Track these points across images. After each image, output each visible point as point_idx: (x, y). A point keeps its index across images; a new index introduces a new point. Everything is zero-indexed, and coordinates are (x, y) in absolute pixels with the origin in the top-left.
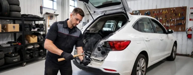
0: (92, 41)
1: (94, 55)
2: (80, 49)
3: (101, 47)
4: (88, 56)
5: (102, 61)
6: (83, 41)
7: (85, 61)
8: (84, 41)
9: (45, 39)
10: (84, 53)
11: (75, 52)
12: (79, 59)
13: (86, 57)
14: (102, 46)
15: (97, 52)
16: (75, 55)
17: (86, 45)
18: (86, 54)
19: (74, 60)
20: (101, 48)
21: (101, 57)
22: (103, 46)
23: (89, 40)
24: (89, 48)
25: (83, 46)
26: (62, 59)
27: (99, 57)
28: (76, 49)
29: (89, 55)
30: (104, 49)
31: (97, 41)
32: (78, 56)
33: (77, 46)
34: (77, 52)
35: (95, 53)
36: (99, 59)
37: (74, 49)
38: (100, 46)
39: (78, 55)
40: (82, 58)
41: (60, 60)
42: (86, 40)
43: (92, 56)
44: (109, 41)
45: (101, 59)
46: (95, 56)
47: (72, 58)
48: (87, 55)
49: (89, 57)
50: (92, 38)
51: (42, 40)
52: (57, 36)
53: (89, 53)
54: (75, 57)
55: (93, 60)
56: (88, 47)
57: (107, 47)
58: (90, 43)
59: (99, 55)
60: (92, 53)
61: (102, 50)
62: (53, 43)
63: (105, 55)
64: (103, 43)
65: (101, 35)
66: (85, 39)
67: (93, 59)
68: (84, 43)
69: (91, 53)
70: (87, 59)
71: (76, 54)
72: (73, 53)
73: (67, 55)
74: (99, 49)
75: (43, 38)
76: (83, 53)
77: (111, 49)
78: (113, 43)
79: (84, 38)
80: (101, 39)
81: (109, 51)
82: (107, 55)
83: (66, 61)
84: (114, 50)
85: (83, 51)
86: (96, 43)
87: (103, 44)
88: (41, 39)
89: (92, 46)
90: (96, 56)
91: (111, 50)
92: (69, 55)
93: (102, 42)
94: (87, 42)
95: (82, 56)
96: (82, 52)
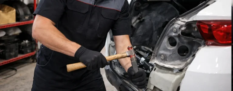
0: (153, 22)
1: (160, 55)
2: (124, 41)
3: (179, 36)
4: (143, 59)
5: (181, 70)
6: (131, 20)
7: (136, 70)
8: (134, 21)
9: (35, 15)
10: (134, 49)
11: (112, 49)
12: (120, 65)
13: (138, 61)
14: (180, 32)
15: (165, 49)
16: (109, 55)
17: (139, 31)
18: (138, 54)
19: (108, 67)
20: (177, 39)
21: (178, 62)
22: (183, 33)
23: (147, 19)
24: (147, 39)
25: (131, 32)
26: (79, 65)
27: (173, 60)
28: (112, 39)
29: (146, 55)
30: (185, 41)
31: (167, 20)
32: (117, 59)
33: (115, 33)
34: (115, 47)
35: (161, 52)
36: (171, 67)
37: (108, 41)
38: (175, 32)
39: (119, 55)
40: (127, 63)
41: (71, 67)
42: (139, 19)
43: (154, 58)
44: (200, 22)
45: (176, 67)
46: (162, 57)
47: (103, 62)
48: (141, 56)
49: (147, 60)
50: (154, 14)
51: (27, 18)
52: (66, 8)
53: (147, 52)
54: (111, 61)
55: (157, 69)
56: (144, 35)
57: (194, 37)
58: (148, 27)
59: (173, 56)
60: (155, 52)
61: (181, 45)
62: (55, 26)
63: (188, 57)
64: (182, 26)
65: (177, 7)
66: (135, 15)
67: (157, 65)
68: (134, 25)
69: (151, 50)
70: (141, 66)
71: (113, 54)
72: (105, 52)
73: (92, 55)
74: (172, 42)
75: (29, 12)
76: (132, 50)
77: (203, 41)
78: (209, 25)
79: (132, 13)
80: (177, 17)
81: (200, 45)
82: (194, 56)
83: (88, 71)
84: (213, 45)
85: (130, 46)
86: (164, 26)
87: (183, 28)
88: (26, 14)
89: (155, 33)
90: (165, 59)
91: (206, 44)
92: (96, 56)
93: (179, 22)
94: (141, 22)
95: (129, 59)
96: (128, 48)
